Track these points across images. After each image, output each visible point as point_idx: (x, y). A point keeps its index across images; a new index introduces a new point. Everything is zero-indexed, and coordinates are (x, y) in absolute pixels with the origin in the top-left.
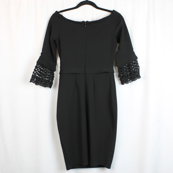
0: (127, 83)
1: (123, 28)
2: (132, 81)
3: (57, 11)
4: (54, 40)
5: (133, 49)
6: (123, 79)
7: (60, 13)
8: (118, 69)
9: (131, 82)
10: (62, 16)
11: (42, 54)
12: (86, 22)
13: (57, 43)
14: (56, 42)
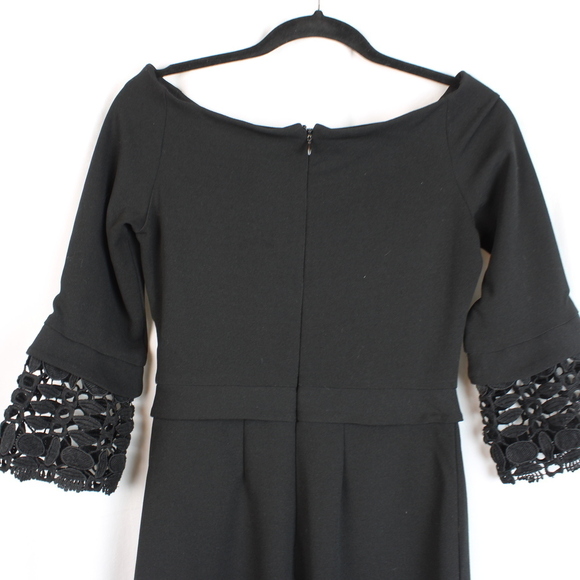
0: (532, 480)
1: (515, 169)
2: (560, 471)
3: (149, 68)
4: (129, 226)
5: (567, 291)
6: (510, 455)
7: (167, 78)
8: (482, 399)
9: (551, 474)
10: (176, 93)
11: (58, 302)
12: (313, 131)
13: (146, 242)
14: (139, 237)
